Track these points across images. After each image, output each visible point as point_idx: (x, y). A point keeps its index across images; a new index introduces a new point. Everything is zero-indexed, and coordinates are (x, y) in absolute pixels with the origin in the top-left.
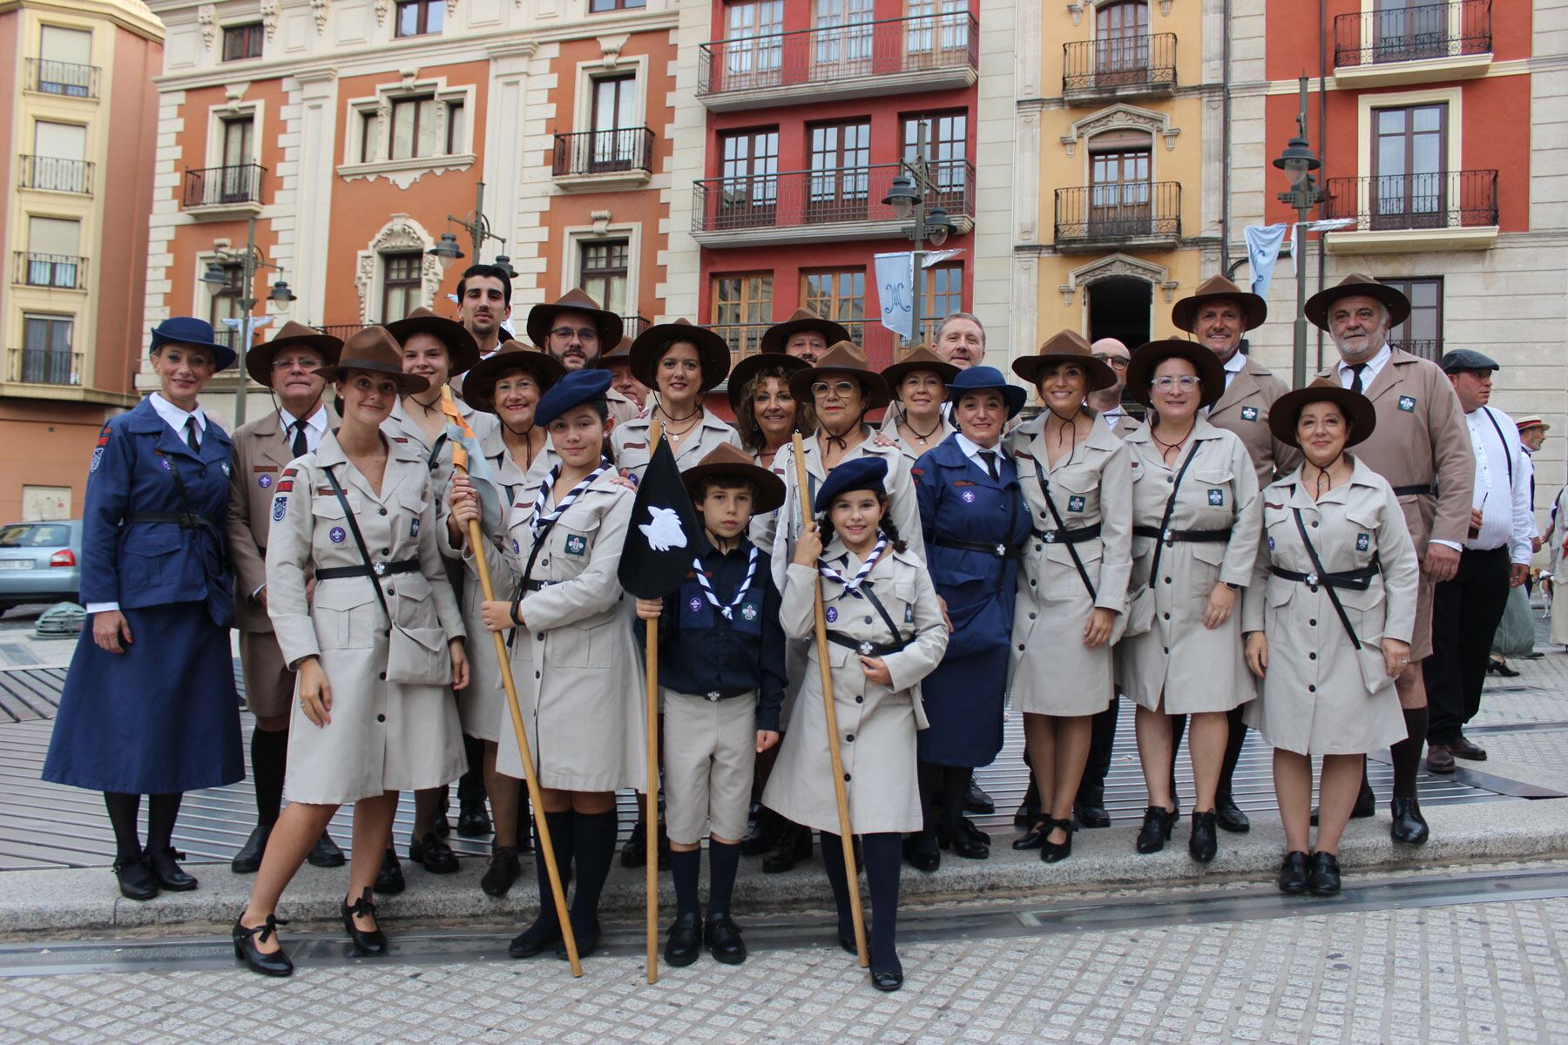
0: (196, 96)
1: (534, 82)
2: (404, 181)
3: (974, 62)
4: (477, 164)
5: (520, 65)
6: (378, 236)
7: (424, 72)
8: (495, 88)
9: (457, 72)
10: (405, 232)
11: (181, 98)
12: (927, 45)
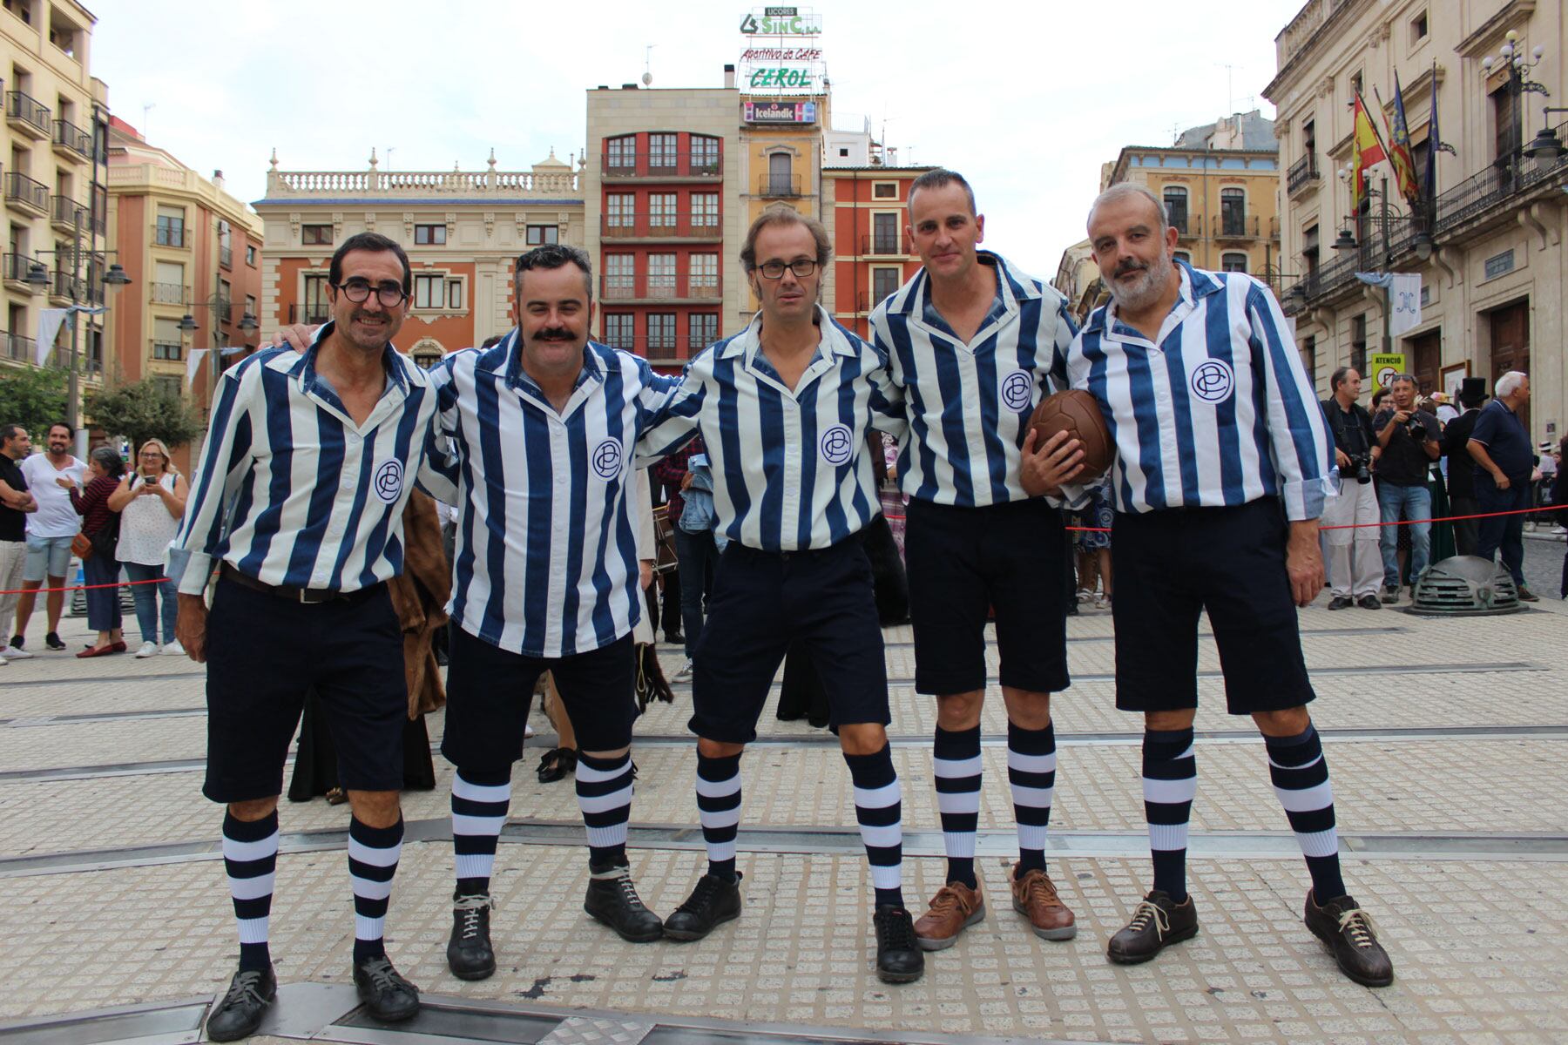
0: (287, 262)
1: (500, 277)
2: (428, 320)
3: (721, 295)
4: (471, 314)
5: (493, 267)
6: (414, 347)
7: (437, 265)
8: (478, 278)
9: (456, 267)
10: (431, 346)
11: (278, 262)
12: (699, 285)
